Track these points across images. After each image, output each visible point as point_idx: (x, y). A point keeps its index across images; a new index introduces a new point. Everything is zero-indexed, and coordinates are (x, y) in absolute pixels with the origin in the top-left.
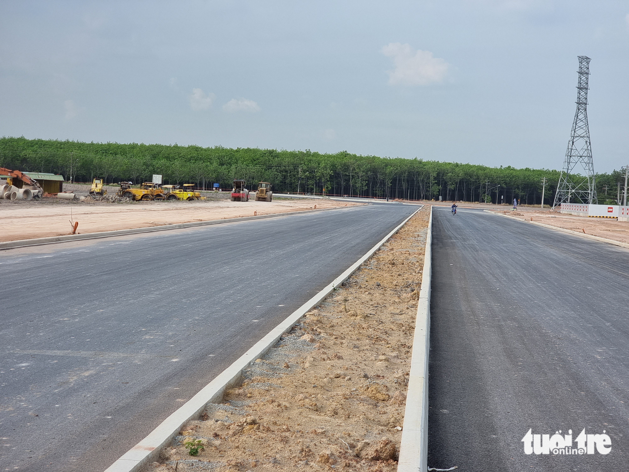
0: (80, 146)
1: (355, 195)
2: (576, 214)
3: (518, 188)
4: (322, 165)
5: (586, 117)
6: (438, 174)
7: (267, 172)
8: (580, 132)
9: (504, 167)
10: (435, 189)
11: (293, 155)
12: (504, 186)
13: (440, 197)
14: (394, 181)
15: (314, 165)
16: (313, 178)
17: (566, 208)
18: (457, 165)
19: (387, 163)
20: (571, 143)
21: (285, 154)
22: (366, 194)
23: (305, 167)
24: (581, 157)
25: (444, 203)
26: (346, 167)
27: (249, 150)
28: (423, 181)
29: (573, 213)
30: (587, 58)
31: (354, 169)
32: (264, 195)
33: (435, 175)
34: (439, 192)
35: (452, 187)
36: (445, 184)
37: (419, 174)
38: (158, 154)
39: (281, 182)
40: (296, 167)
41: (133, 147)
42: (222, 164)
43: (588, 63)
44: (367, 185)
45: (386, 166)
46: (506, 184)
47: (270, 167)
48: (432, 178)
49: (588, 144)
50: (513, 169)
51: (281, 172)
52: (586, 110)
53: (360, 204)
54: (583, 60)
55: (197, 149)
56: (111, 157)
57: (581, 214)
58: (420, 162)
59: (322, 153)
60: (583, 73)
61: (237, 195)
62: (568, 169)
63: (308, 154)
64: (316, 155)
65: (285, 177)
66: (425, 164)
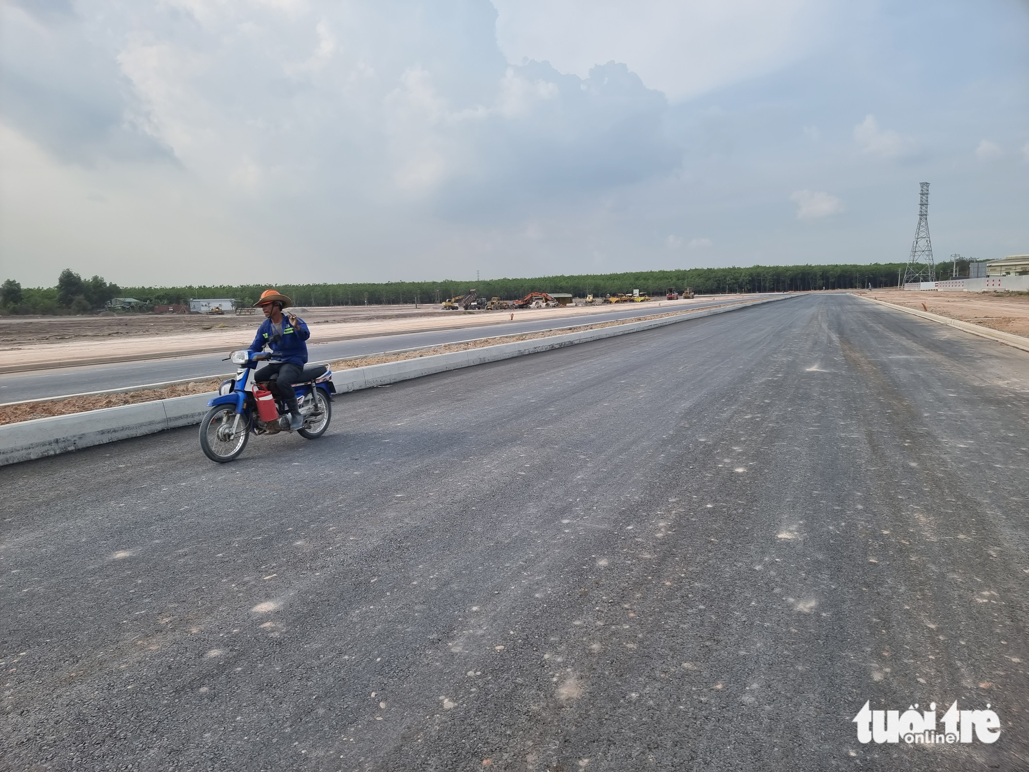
0: (594, 277)
1: (765, 291)
2: (913, 290)
3: (882, 277)
4: (743, 275)
5: (927, 224)
6: (823, 273)
7: (707, 283)
8: (921, 235)
9: (872, 264)
10: (820, 282)
11: (724, 270)
12: (871, 276)
13: (824, 288)
14: (792, 280)
15: (737, 275)
16: (737, 283)
17: (907, 286)
18: (837, 266)
19: (787, 269)
20: (915, 242)
21: (719, 270)
22: (772, 290)
23: (732, 277)
24: (923, 251)
25: (826, 291)
26: (758, 275)
27: (696, 270)
28: (812, 278)
29: (911, 290)
30: (927, 183)
31: (764, 275)
32: (688, 295)
33: (820, 273)
34: (823, 284)
35: (833, 280)
36: (828, 279)
37: (809, 274)
38: (639, 277)
39: (717, 287)
40: (725, 277)
41: (625, 274)
42: (678, 280)
43: (928, 187)
44: (773, 284)
45: (787, 271)
46: (872, 274)
47: (710, 279)
48: (819, 276)
49: (929, 242)
50: (879, 265)
51: (716, 281)
52: (926, 219)
53: (767, 296)
54: (925, 185)
55: (663, 272)
56: (612, 282)
57: (916, 290)
58: (810, 266)
59: (742, 267)
60: (924, 194)
61: (670, 296)
62: (913, 261)
63: (734, 268)
64: (739, 269)
65: (719, 284)
66: (813, 267)
